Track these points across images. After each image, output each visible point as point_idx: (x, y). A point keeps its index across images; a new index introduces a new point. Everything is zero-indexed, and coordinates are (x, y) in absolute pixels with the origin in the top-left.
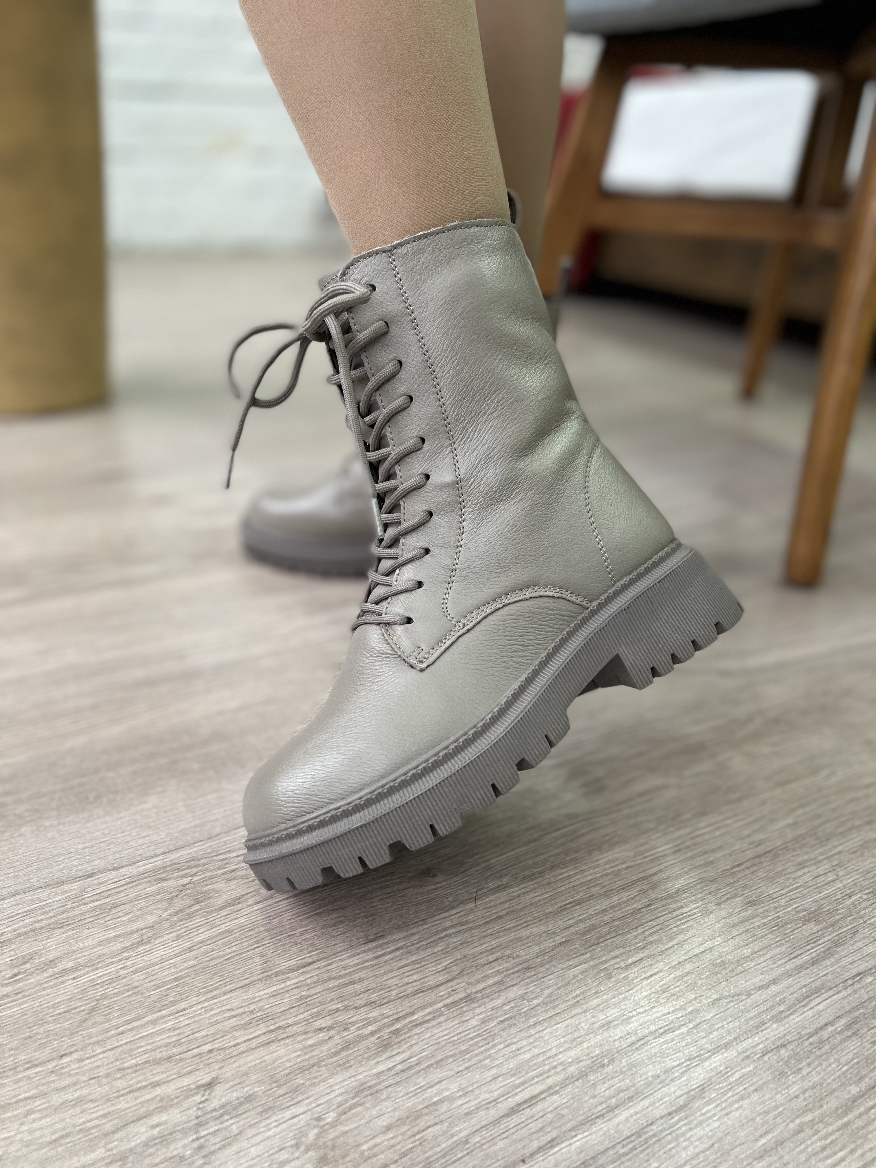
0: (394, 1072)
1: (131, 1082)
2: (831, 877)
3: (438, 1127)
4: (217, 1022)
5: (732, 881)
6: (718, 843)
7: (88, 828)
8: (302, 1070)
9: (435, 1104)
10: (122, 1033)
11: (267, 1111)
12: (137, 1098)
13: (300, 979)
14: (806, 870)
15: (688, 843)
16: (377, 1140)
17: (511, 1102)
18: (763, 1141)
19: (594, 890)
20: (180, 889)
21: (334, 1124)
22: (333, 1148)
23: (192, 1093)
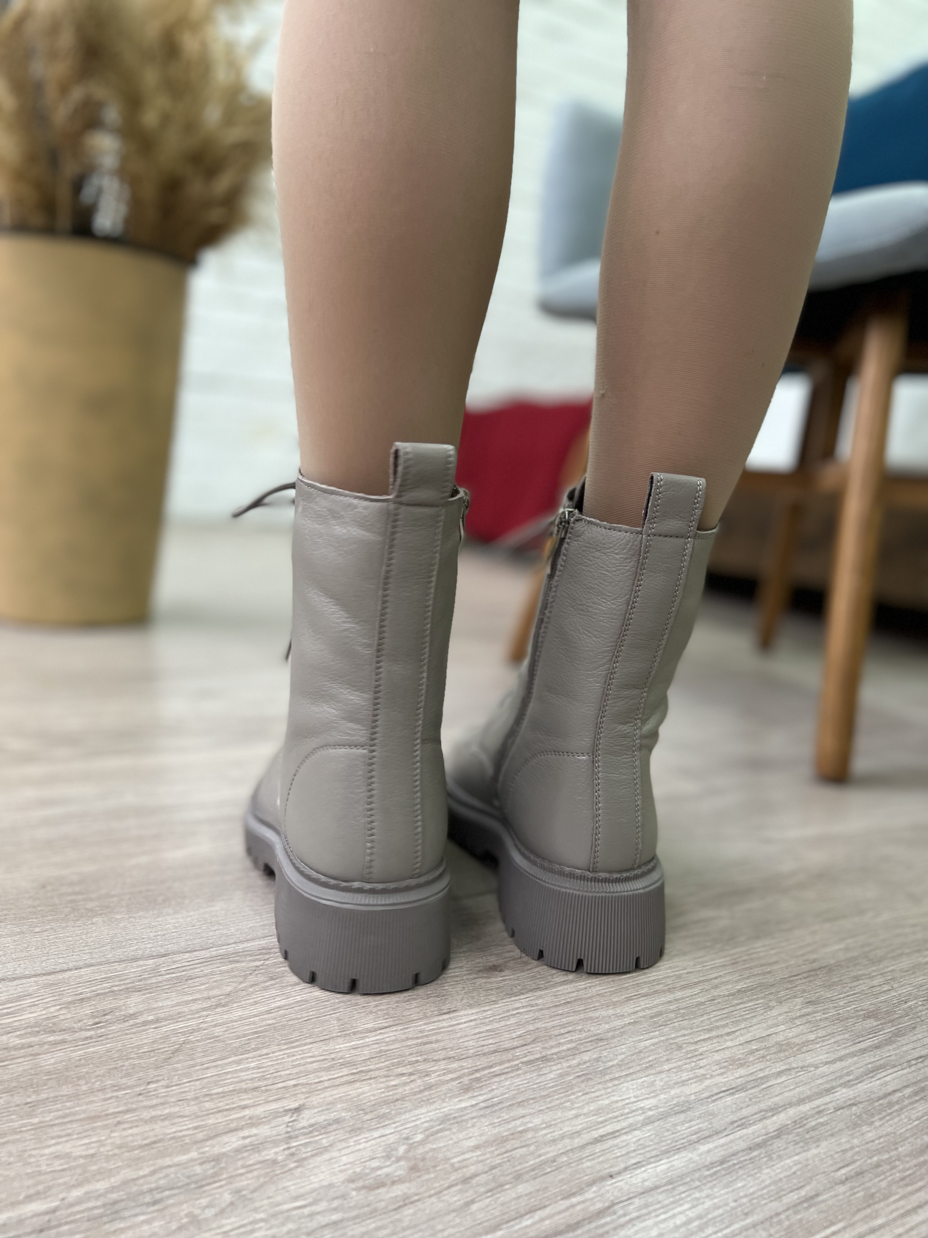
0: (477, 1107)
1: (221, 1104)
2: (886, 988)
3: (524, 1149)
4: (299, 1065)
5: (790, 986)
6: (775, 959)
7: (158, 921)
8: (386, 1103)
9: (521, 1132)
10: (207, 1068)
11: (355, 1131)
12: (226, 1116)
13: (378, 1037)
14: (861, 982)
15: (745, 958)
16: (467, 1156)
17: (595, 1134)
18: (843, 1171)
19: (657, 988)
20: (254, 969)
21: (423, 1142)
22: (424, 1159)
23: (280, 1115)
